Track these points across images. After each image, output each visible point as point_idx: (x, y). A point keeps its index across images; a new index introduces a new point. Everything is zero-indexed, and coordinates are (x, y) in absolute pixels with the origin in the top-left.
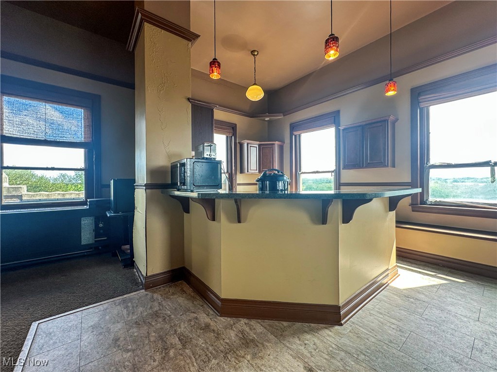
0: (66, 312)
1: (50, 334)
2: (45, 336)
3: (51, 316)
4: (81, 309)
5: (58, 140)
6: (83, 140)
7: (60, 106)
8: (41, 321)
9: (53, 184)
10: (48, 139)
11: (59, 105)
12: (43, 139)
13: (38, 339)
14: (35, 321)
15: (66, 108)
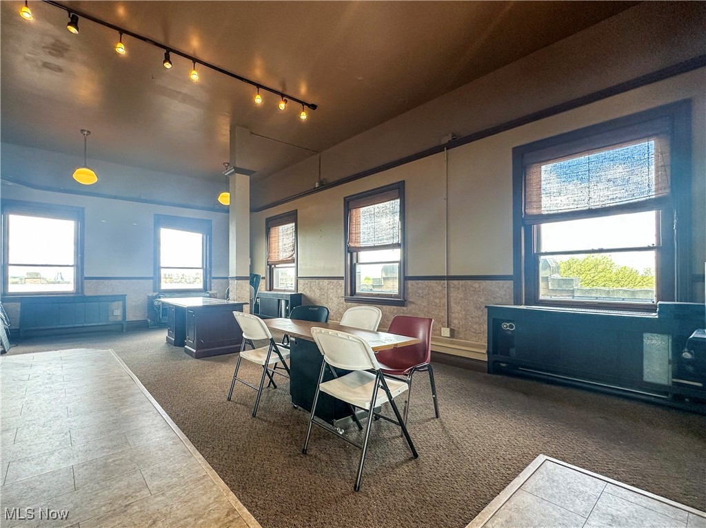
0: (584, 468)
1: (554, 481)
2: (547, 478)
3: (563, 460)
4: (606, 479)
5: (607, 205)
6: (653, 195)
7: (611, 151)
8: (549, 458)
9: (643, 277)
10: (593, 208)
11: (609, 150)
12: (585, 208)
13: (537, 476)
14: (544, 454)
15: (620, 149)
